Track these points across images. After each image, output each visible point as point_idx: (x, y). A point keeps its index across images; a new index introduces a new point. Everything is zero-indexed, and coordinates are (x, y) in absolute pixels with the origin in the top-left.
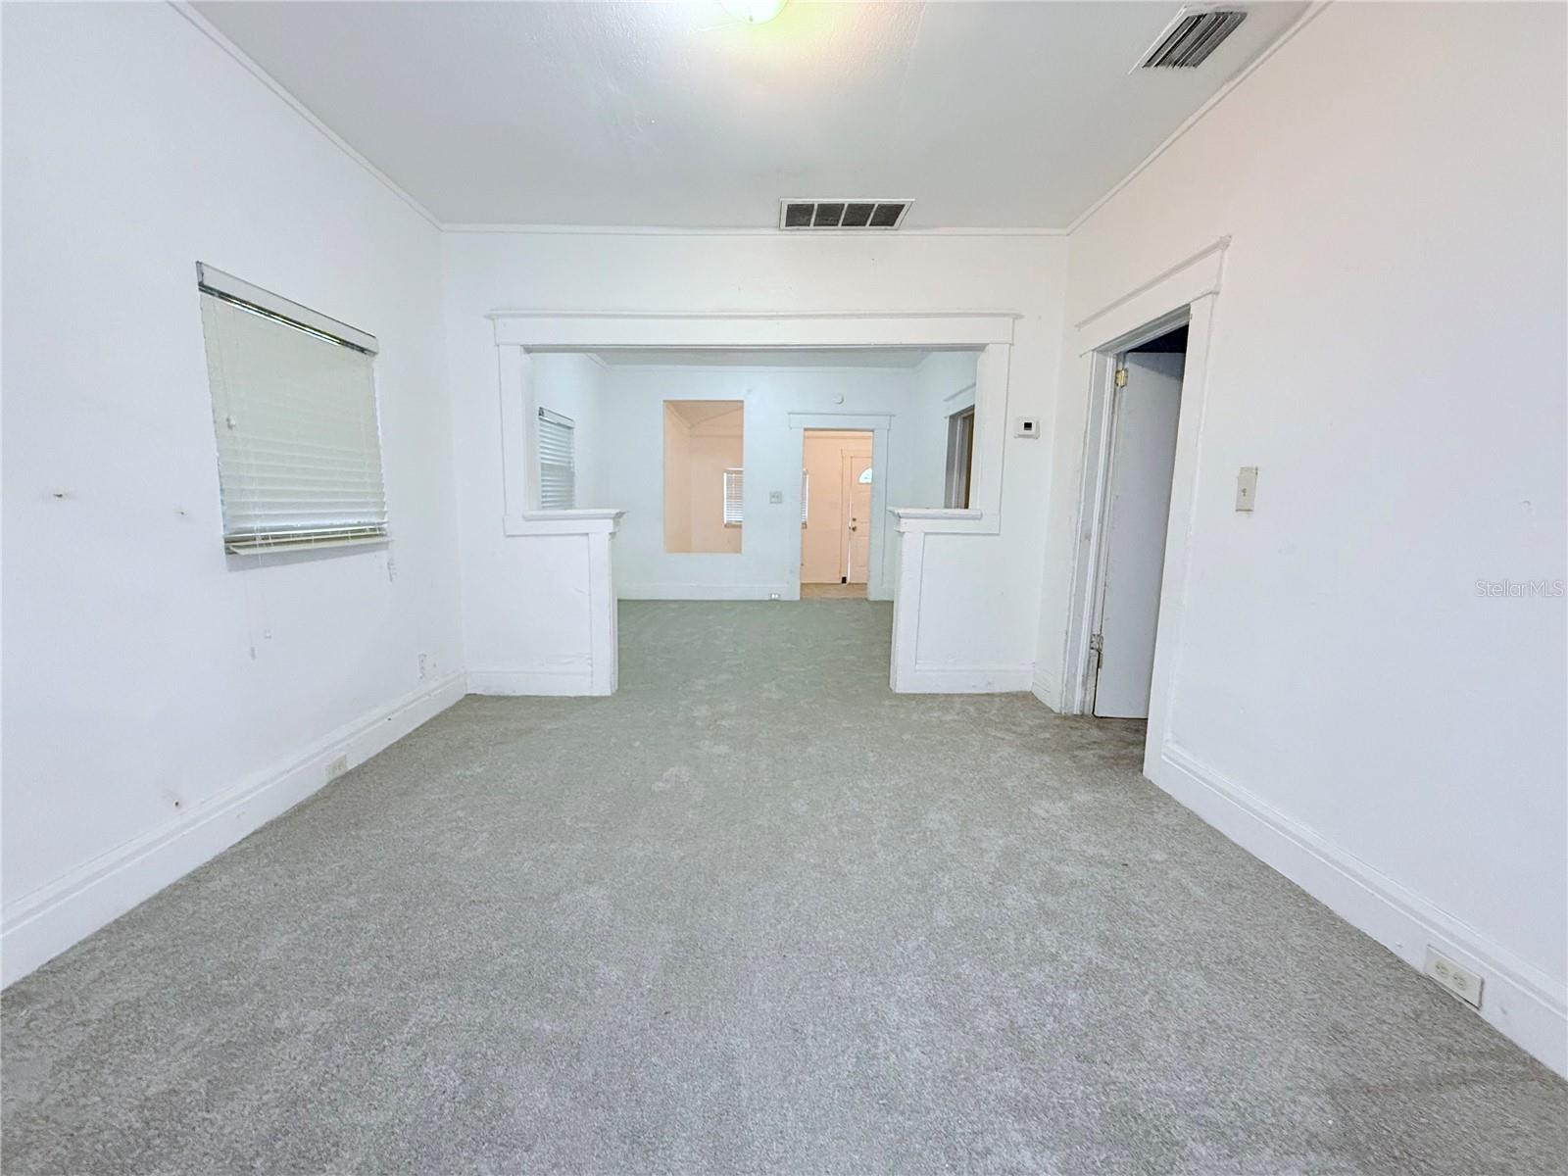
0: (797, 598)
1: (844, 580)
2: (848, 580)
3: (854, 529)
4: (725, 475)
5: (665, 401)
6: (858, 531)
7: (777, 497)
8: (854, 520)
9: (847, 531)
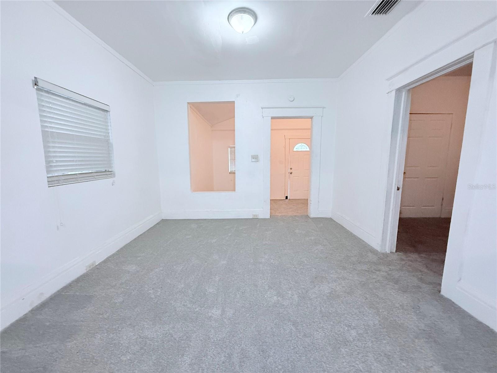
0: (268, 216)
1: (287, 197)
2: (289, 198)
3: (291, 173)
4: (229, 148)
5: (188, 103)
6: (292, 174)
7: (255, 158)
8: (291, 169)
9: (288, 175)
